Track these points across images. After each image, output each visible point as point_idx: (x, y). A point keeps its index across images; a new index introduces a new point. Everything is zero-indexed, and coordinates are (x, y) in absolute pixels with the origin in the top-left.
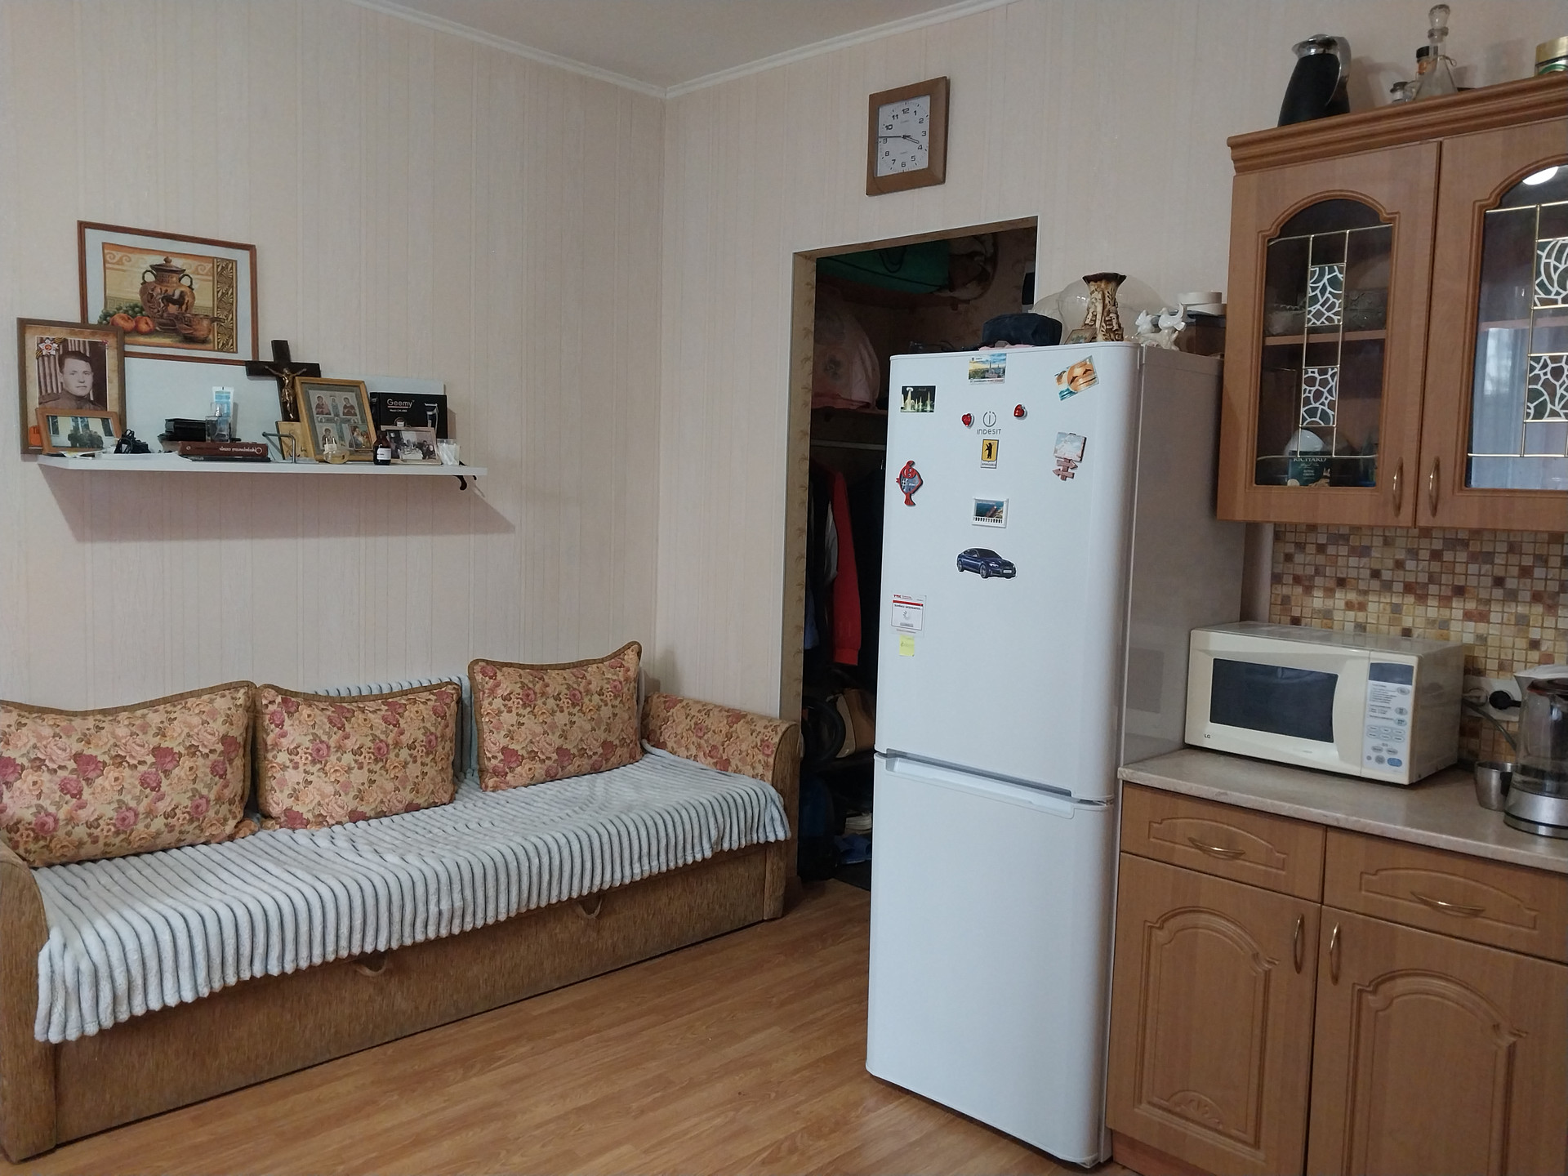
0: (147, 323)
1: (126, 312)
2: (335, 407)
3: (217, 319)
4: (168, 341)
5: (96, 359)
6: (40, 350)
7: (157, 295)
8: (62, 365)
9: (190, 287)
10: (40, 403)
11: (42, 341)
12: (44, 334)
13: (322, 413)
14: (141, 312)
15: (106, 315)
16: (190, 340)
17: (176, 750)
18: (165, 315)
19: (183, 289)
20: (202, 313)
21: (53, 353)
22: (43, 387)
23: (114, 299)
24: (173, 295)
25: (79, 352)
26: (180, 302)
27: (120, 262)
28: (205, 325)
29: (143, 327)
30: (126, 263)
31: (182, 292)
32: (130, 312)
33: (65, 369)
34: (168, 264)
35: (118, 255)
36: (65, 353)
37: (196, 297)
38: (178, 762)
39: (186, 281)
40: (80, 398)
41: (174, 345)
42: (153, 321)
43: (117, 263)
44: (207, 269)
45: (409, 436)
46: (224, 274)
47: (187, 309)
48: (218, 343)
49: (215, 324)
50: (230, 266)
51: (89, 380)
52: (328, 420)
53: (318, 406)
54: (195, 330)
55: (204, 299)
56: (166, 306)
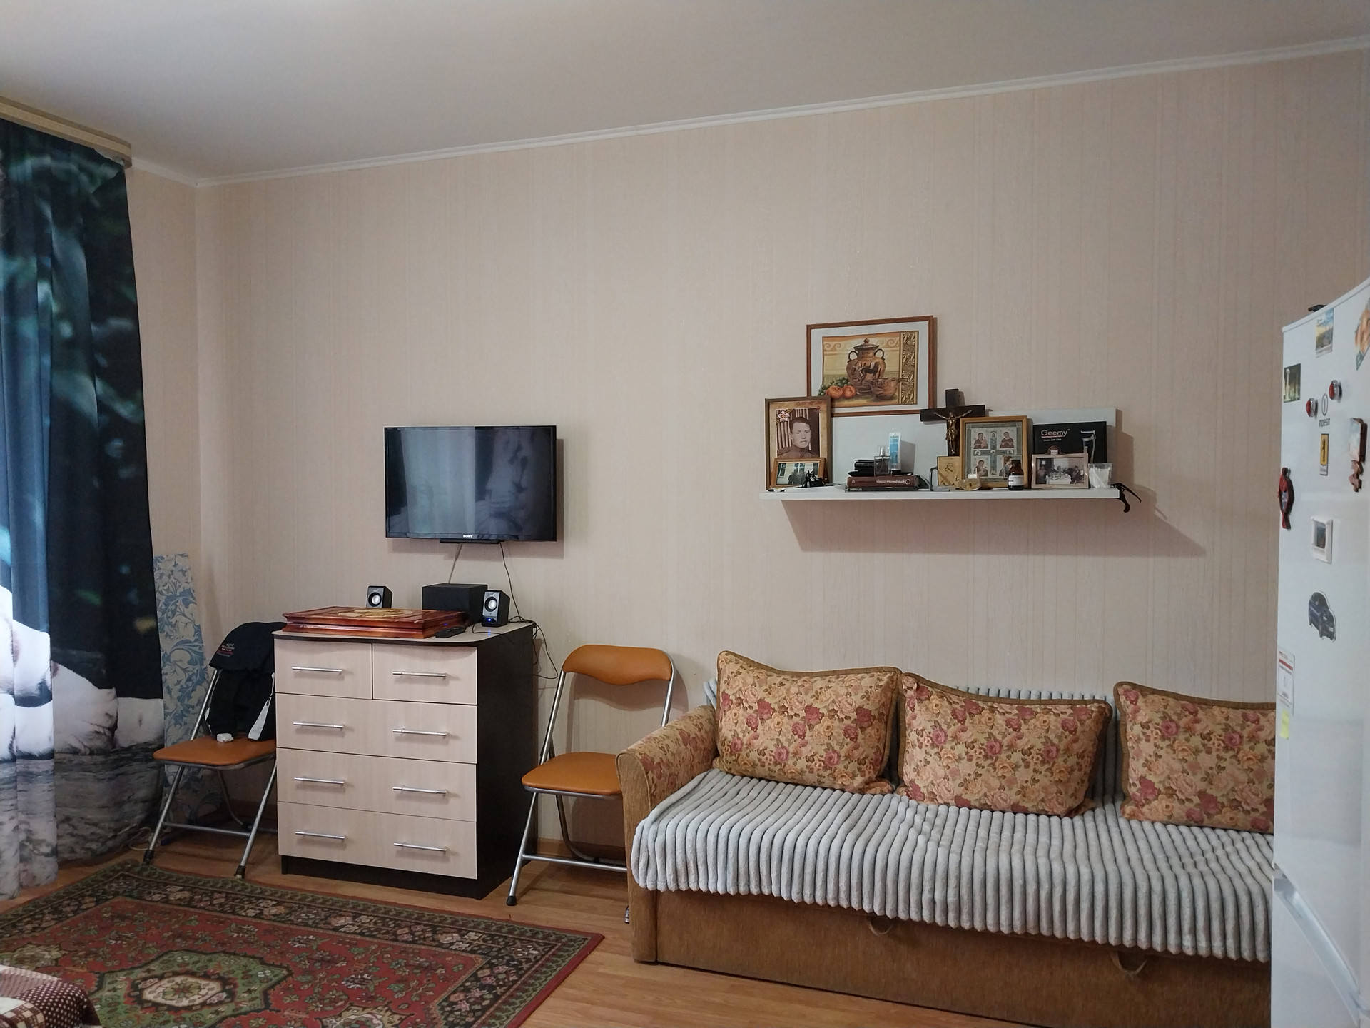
0: (851, 391)
1: (837, 384)
2: (994, 442)
3: (903, 379)
4: (864, 401)
5: (813, 421)
6: (778, 419)
7: (859, 368)
8: (791, 428)
9: (882, 358)
10: (778, 455)
11: (780, 412)
12: (780, 407)
13: (980, 447)
14: (846, 383)
15: (824, 389)
16: (881, 399)
17: (821, 711)
18: (863, 382)
19: (877, 360)
20: (891, 376)
21: (787, 420)
22: (780, 444)
23: (828, 376)
24: (870, 366)
25: (802, 417)
26: (874, 371)
27: (834, 349)
28: (893, 386)
29: (848, 394)
30: (838, 349)
31: (876, 363)
32: (840, 384)
33: (793, 431)
34: (867, 344)
35: (832, 344)
36: (794, 419)
37: (887, 365)
38: (820, 720)
39: (879, 354)
40: (802, 450)
41: (870, 404)
42: (855, 389)
43: (832, 350)
44: (895, 342)
45: (1061, 462)
46: (908, 343)
47: (879, 375)
48: (902, 398)
49: (901, 383)
50: (913, 336)
51: (808, 436)
52: (984, 453)
53: (978, 442)
54: (885, 390)
55: (892, 365)
56: (865, 376)
